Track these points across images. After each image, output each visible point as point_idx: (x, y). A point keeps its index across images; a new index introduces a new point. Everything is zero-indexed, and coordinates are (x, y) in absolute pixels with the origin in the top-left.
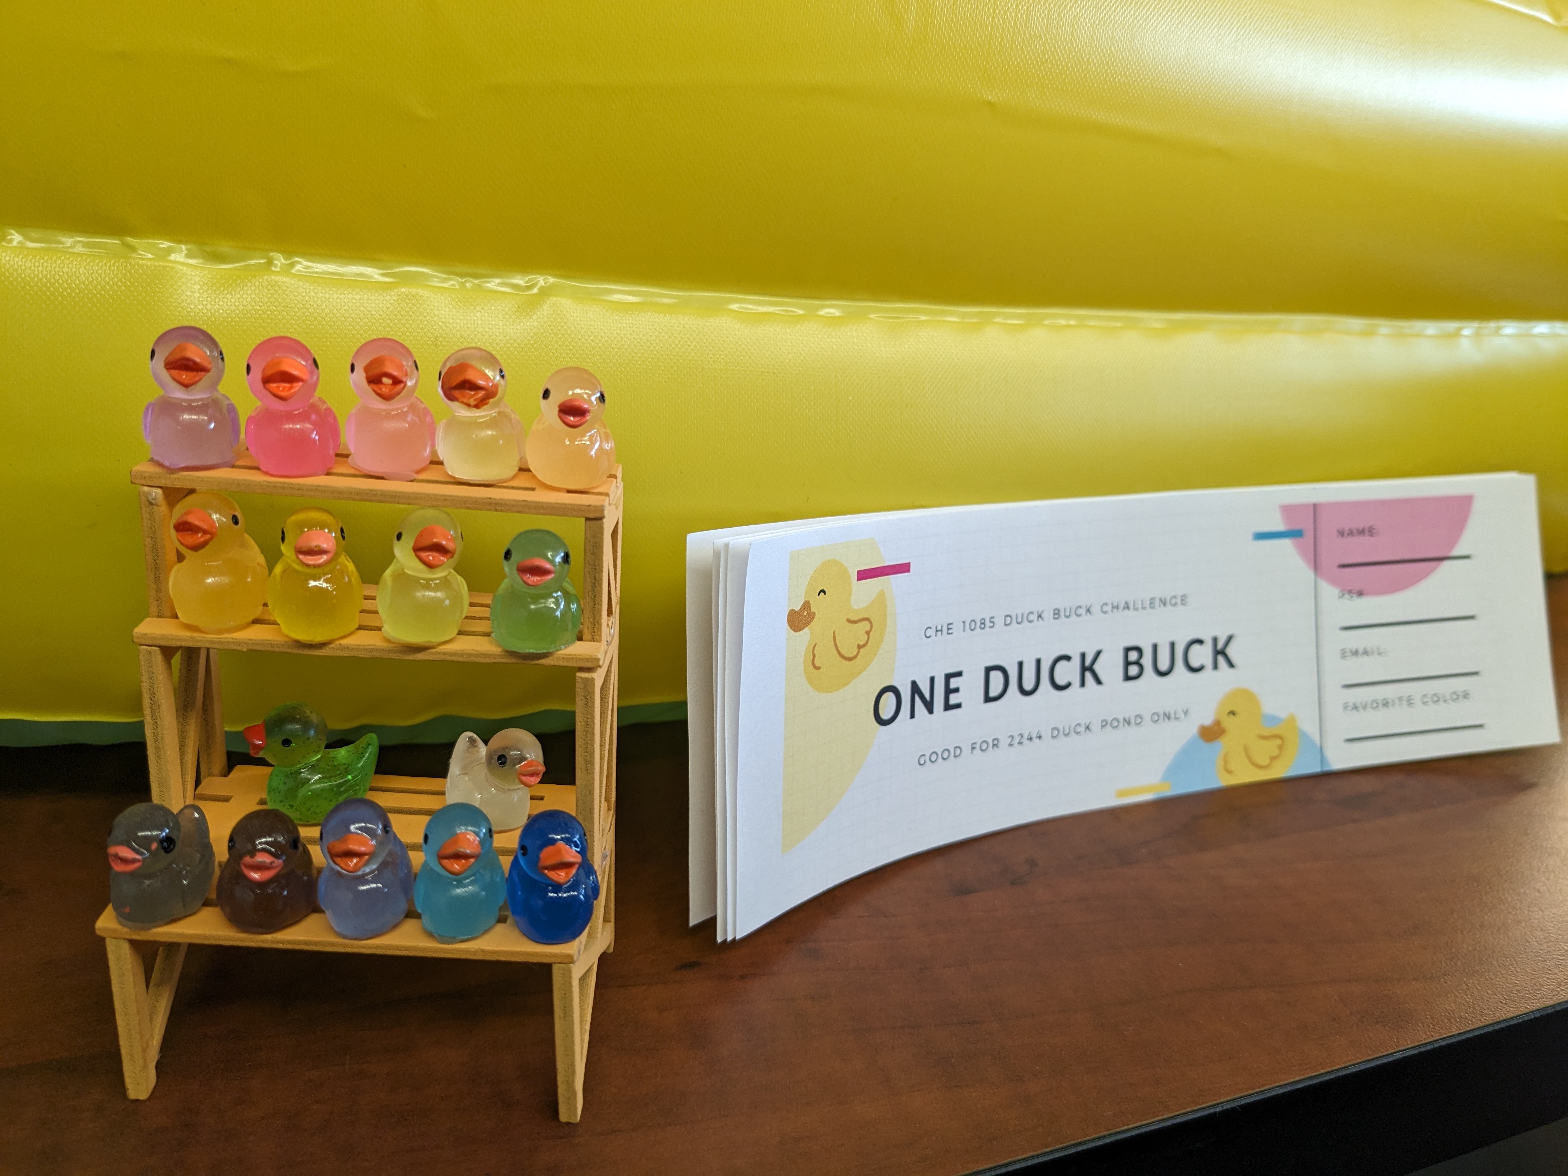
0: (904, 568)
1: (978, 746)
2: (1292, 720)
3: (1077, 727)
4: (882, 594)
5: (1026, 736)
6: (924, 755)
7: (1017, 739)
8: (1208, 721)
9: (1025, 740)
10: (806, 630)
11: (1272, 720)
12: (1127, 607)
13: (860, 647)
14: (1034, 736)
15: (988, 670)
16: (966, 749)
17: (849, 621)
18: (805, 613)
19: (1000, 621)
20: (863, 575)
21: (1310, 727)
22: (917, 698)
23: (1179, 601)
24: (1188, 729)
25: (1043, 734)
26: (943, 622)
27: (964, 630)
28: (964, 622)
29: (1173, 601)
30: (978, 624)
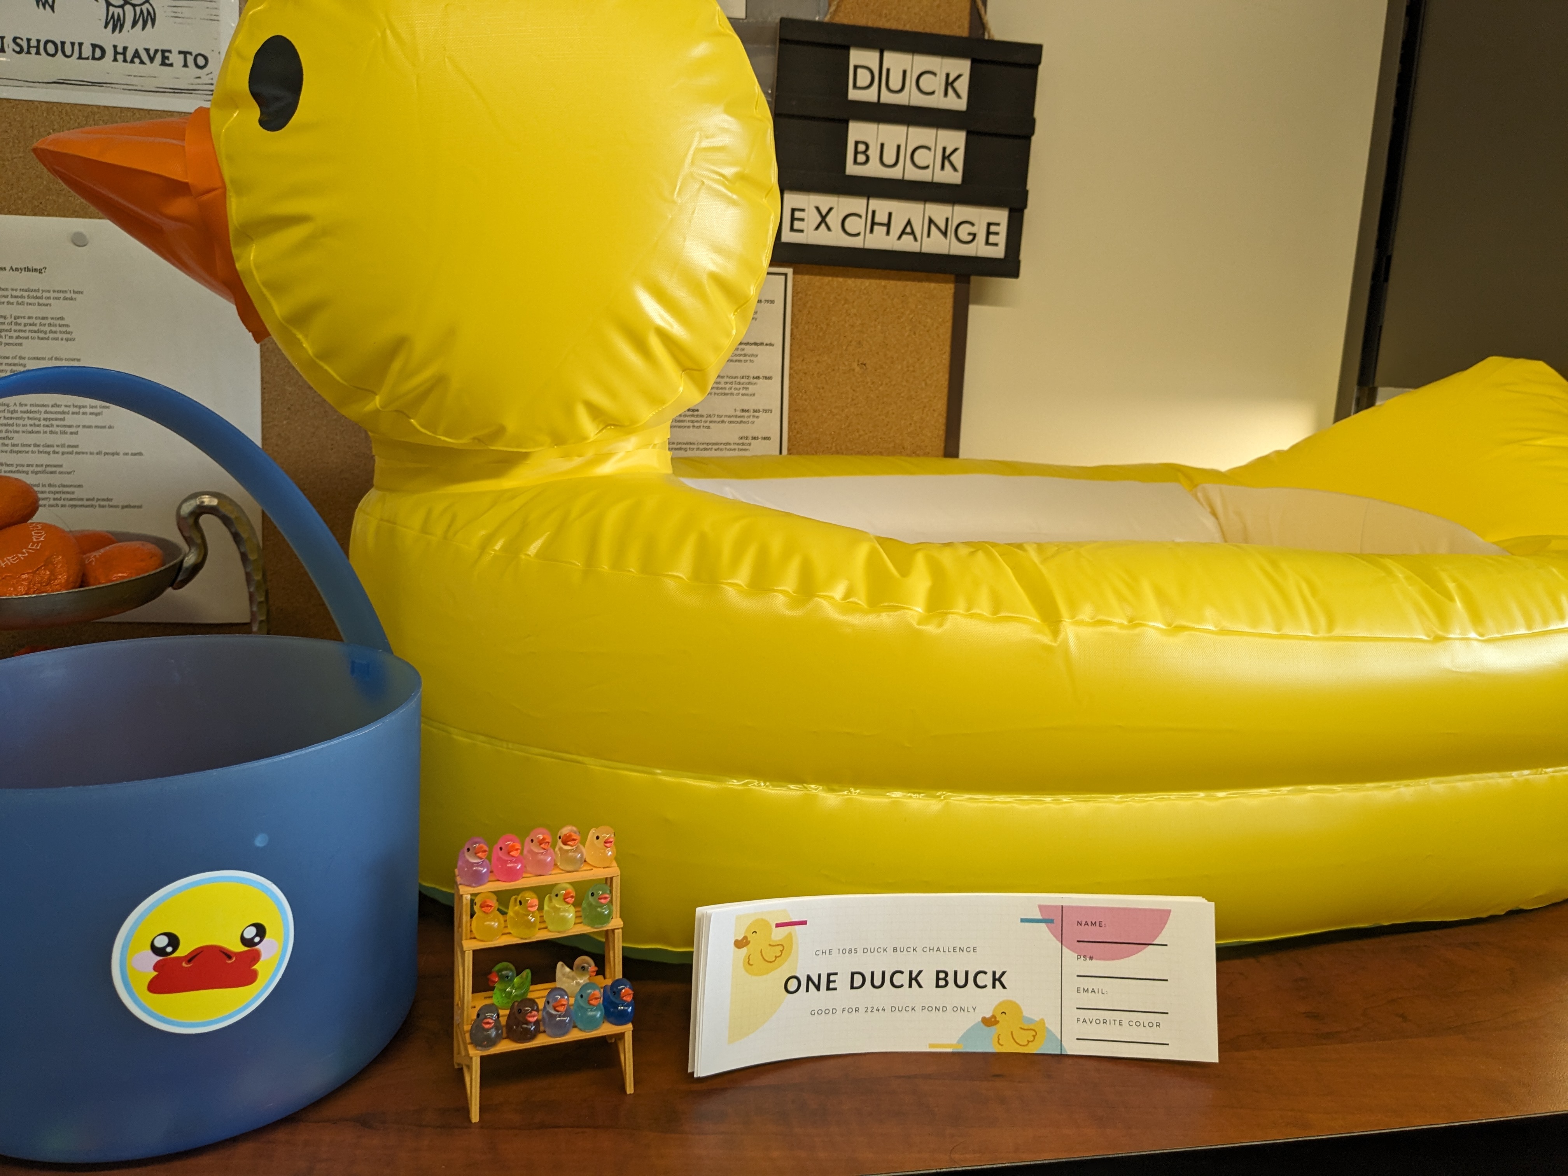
0: (805, 923)
1: (847, 1009)
2: (1042, 1021)
3: (907, 1008)
4: (790, 934)
5: (875, 1008)
6: (814, 1010)
7: (870, 1010)
8: (988, 1016)
9: (874, 1010)
10: (745, 948)
11: (1030, 1021)
12: (938, 949)
13: (776, 957)
14: (881, 1009)
15: (853, 974)
16: (839, 1011)
17: (770, 945)
18: (744, 941)
19: (860, 951)
20: (778, 925)
21: (1053, 1027)
22: (810, 983)
23: (972, 950)
24: (976, 1018)
25: (885, 1008)
26: (826, 948)
27: (839, 953)
28: (839, 949)
29: (968, 950)
30: (847, 951)
